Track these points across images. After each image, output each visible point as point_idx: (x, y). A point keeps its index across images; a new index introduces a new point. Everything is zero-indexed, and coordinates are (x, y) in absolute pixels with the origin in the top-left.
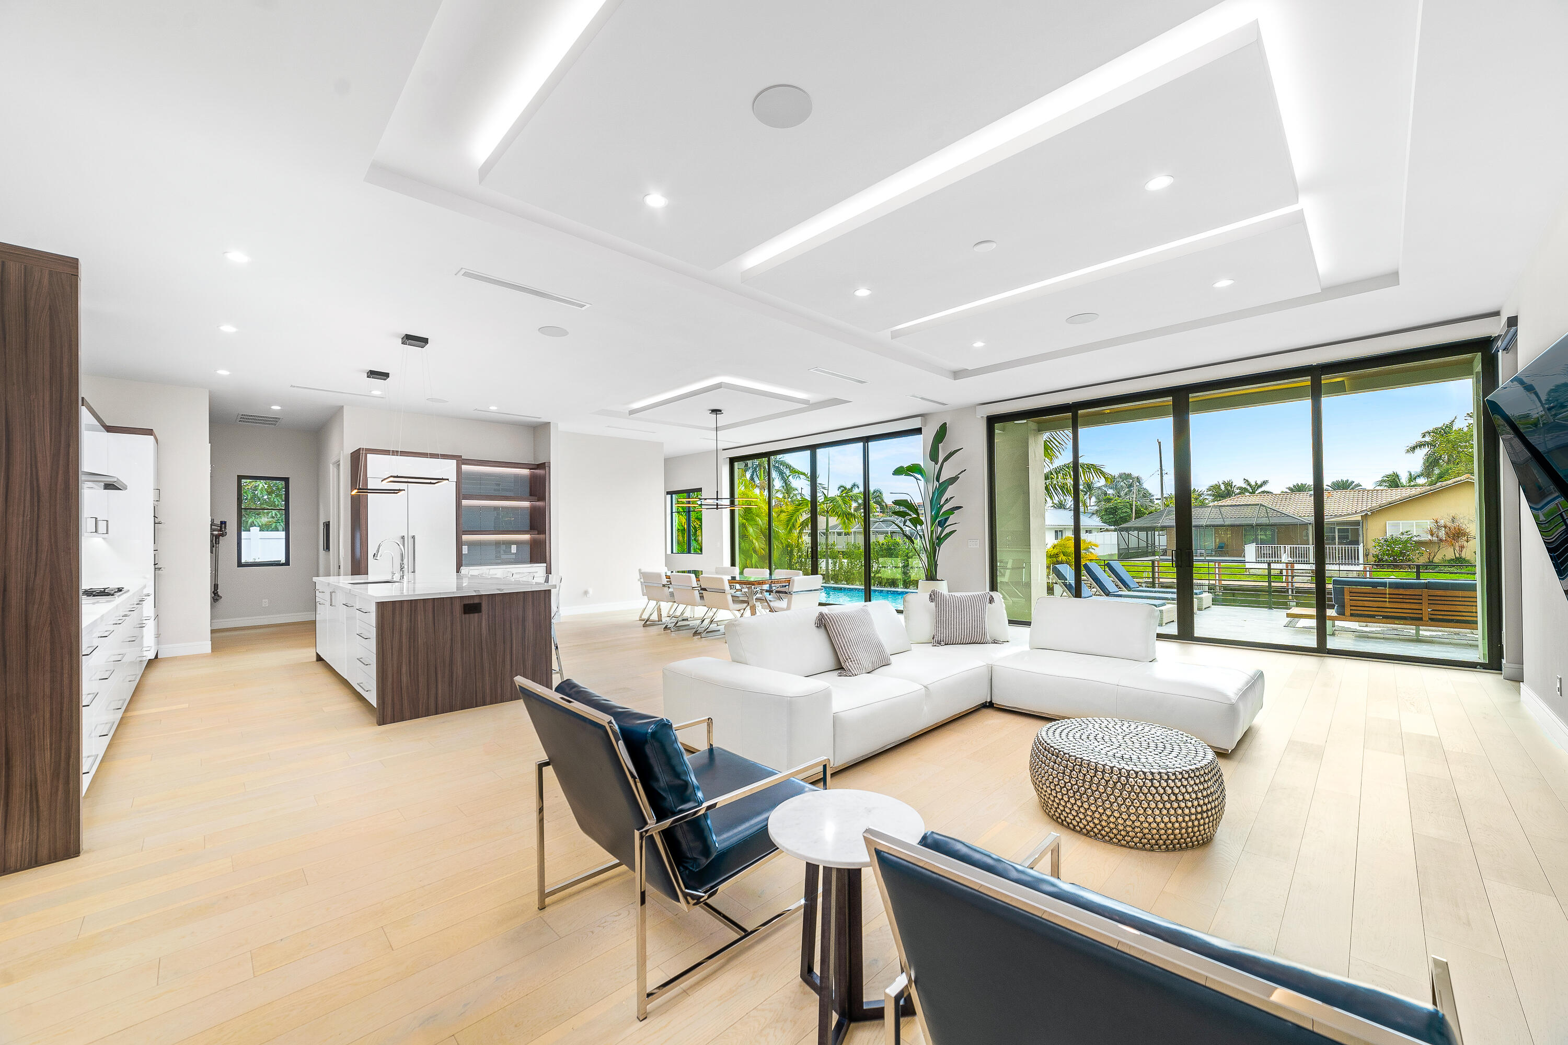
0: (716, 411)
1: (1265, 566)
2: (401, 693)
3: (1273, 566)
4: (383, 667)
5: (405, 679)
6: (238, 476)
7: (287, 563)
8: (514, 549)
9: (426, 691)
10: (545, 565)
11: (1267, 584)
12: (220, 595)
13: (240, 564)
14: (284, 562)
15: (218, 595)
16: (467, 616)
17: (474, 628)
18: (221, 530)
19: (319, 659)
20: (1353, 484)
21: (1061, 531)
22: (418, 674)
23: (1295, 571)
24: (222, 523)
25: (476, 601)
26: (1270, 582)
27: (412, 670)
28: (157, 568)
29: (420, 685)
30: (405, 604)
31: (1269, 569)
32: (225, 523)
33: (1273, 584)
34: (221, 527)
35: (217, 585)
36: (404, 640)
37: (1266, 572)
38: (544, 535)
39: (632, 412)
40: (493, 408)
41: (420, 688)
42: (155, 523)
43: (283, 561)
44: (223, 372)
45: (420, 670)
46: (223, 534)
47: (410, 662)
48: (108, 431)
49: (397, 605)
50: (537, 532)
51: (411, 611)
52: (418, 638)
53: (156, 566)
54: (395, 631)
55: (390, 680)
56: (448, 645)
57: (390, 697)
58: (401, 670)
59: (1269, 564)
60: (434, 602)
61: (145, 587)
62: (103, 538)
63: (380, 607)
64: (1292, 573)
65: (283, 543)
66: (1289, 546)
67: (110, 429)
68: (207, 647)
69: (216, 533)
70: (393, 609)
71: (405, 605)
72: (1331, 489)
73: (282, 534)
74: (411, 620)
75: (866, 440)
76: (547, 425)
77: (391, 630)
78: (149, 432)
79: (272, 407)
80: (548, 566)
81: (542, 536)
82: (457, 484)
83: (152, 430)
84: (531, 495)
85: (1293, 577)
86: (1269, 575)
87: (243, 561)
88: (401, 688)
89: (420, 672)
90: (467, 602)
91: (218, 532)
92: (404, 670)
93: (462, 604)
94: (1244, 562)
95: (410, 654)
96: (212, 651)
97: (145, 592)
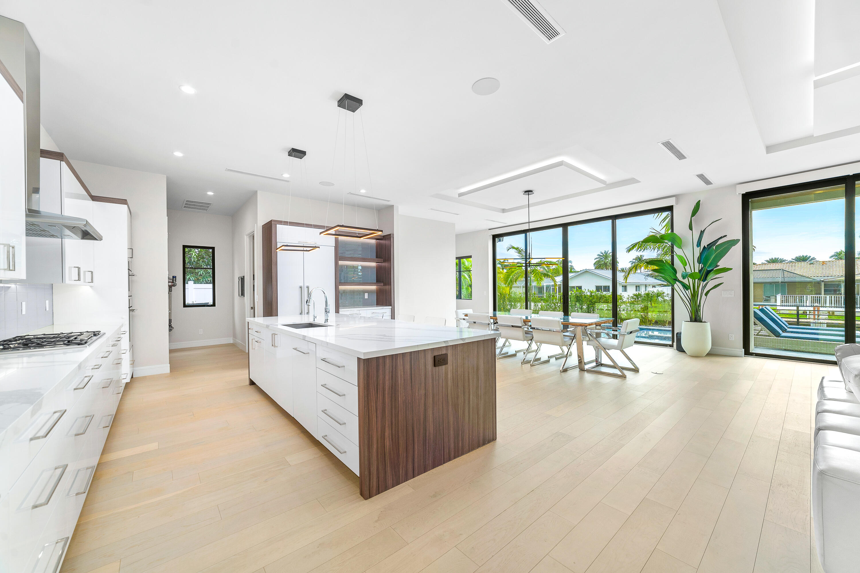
0: (528, 192)
1: (795, 308)
2: (385, 460)
3: (800, 308)
4: (369, 433)
5: (388, 443)
6: (183, 246)
7: (214, 305)
8: (366, 296)
9: (405, 453)
10: (390, 307)
11: (796, 320)
12: (173, 327)
13: (185, 306)
14: (212, 304)
15: (172, 327)
16: (437, 368)
17: (442, 381)
18: (173, 282)
19: (252, 383)
20: (810, 258)
21: (639, 286)
22: (398, 436)
23: (820, 312)
24: (173, 277)
25: (444, 352)
26: (798, 319)
27: (394, 432)
28: (131, 310)
29: (401, 449)
30: (387, 359)
31: (798, 310)
32: (175, 277)
33: (800, 320)
34: (173, 280)
35: (171, 320)
36: (387, 400)
37: (796, 312)
38: (389, 286)
39: (460, 195)
40: (363, 191)
41: (400, 453)
42: (129, 275)
43: (211, 302)
44: (178, 154)
45: (400, 432)
46: (174, 285)
47: (392, 424)
48: (93, 200)
49: (381, 361)
50: (382, 284)
51: (392, 367)
52: (398, 396)
53: (131, 309)
54: (379, 390)
55: (375, 446)
56: (423, 401)
57: (376, 467)
58: (384, 434)
59: (798, 307)
60: (411, 355)
61: (122, 326)
62: (90, 286)
63: (366, 364)
64: (818, 313)
65: (211, 291)
66: (810, 296)
67: (94, 198)
68: (166, 369)
69: (170, 284)
70: (377, 366)
71: (388, 361)
72: (795, 261)
73: (211, 286)
74: (392, 376)
75: (614, 218)
76: (391, 208)
77: (376, 390)
78: (124, 202)
79: (208, 193)
80: (393, 309)
81: (387, 287)
82: (336, 248)
83: (126, 200)
84: (377, 257)
85: (819, 315)
86: (798, 314)
87: (186, 303)
88: (385, 454)
89: (400, 434)
90: (436, 354)
91: (172, 282)
92: (387, 434)
93: (433, 356)
94: (776, 306)
95: (392, 414)
96: (171, 371)
97: (123, 329)
